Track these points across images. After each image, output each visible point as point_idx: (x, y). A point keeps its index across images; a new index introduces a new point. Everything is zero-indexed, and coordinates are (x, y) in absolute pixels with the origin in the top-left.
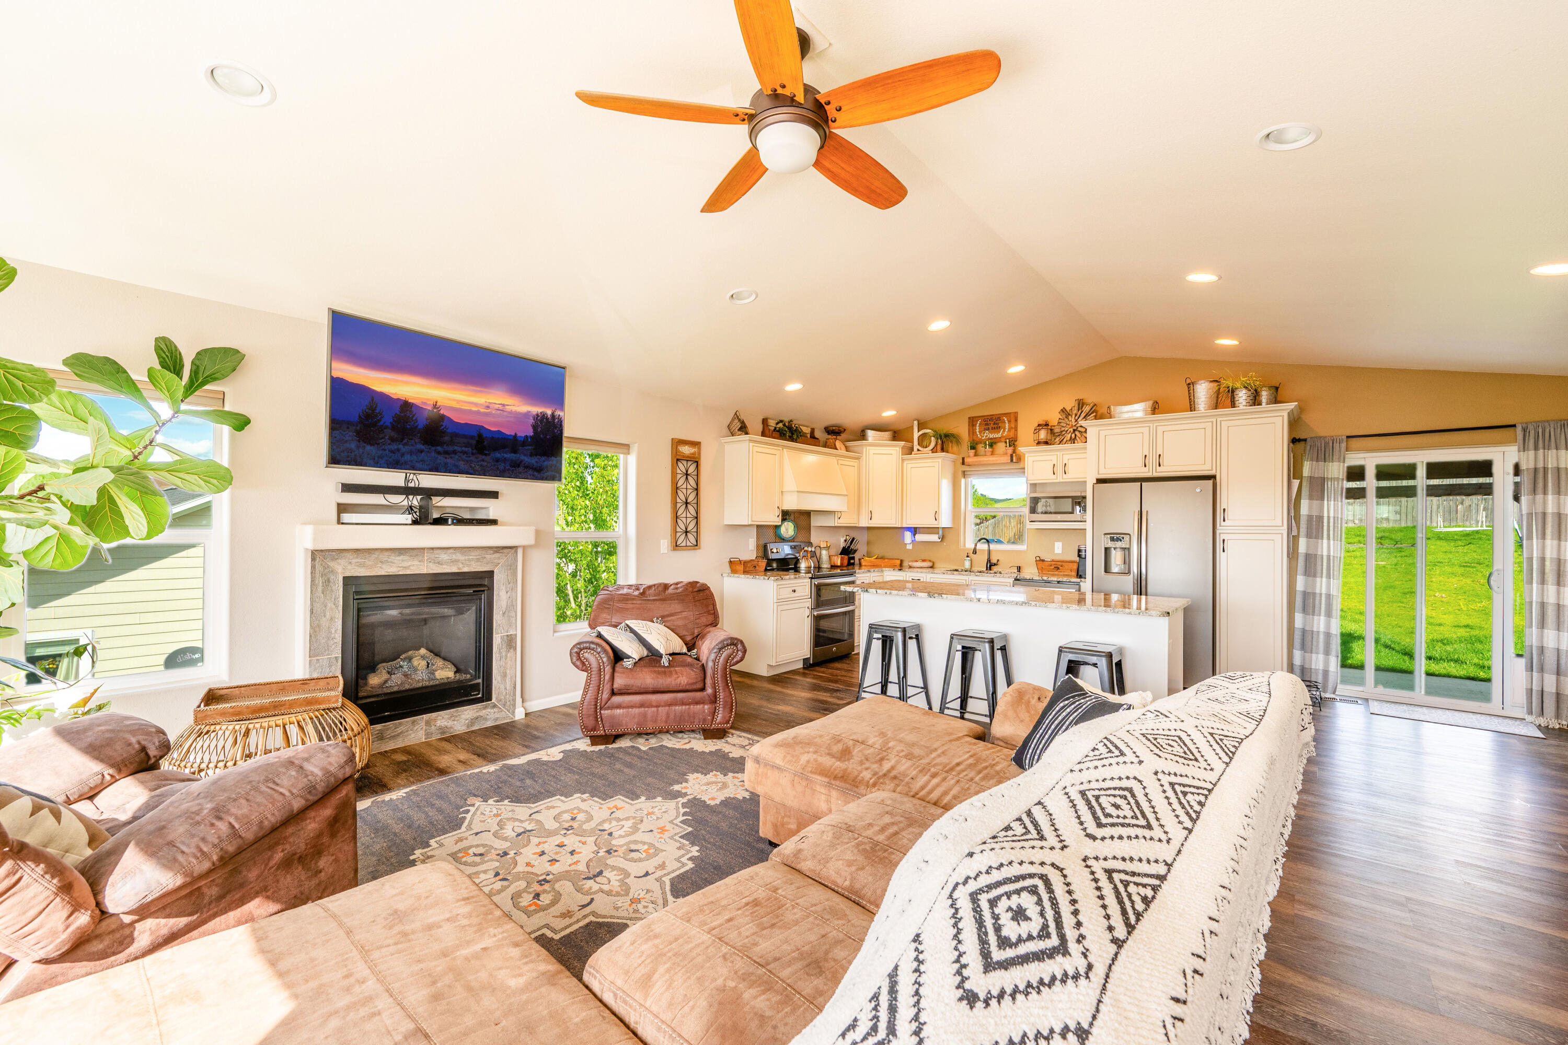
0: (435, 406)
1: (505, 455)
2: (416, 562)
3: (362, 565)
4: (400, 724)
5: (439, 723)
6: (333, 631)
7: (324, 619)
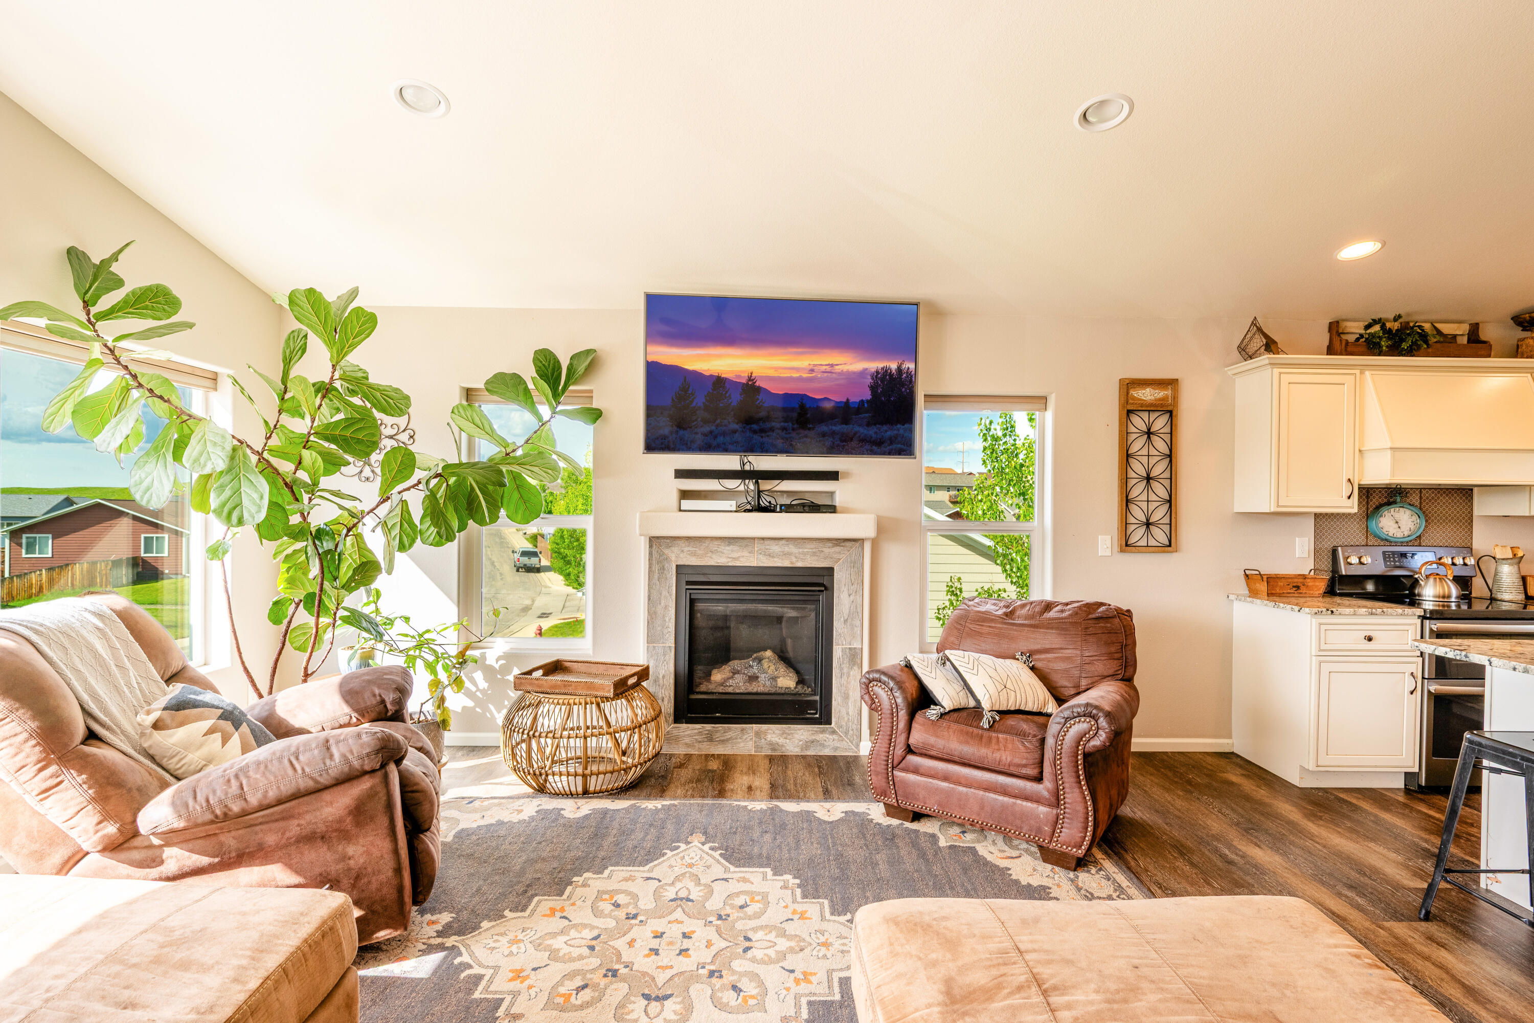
0: (750, 378)
1: (834, 428)
2: (745, 553)
3: (694, 554)
4: (730, 729)
5: (769, 737)
6: (667, 619)
7: (659, 607)
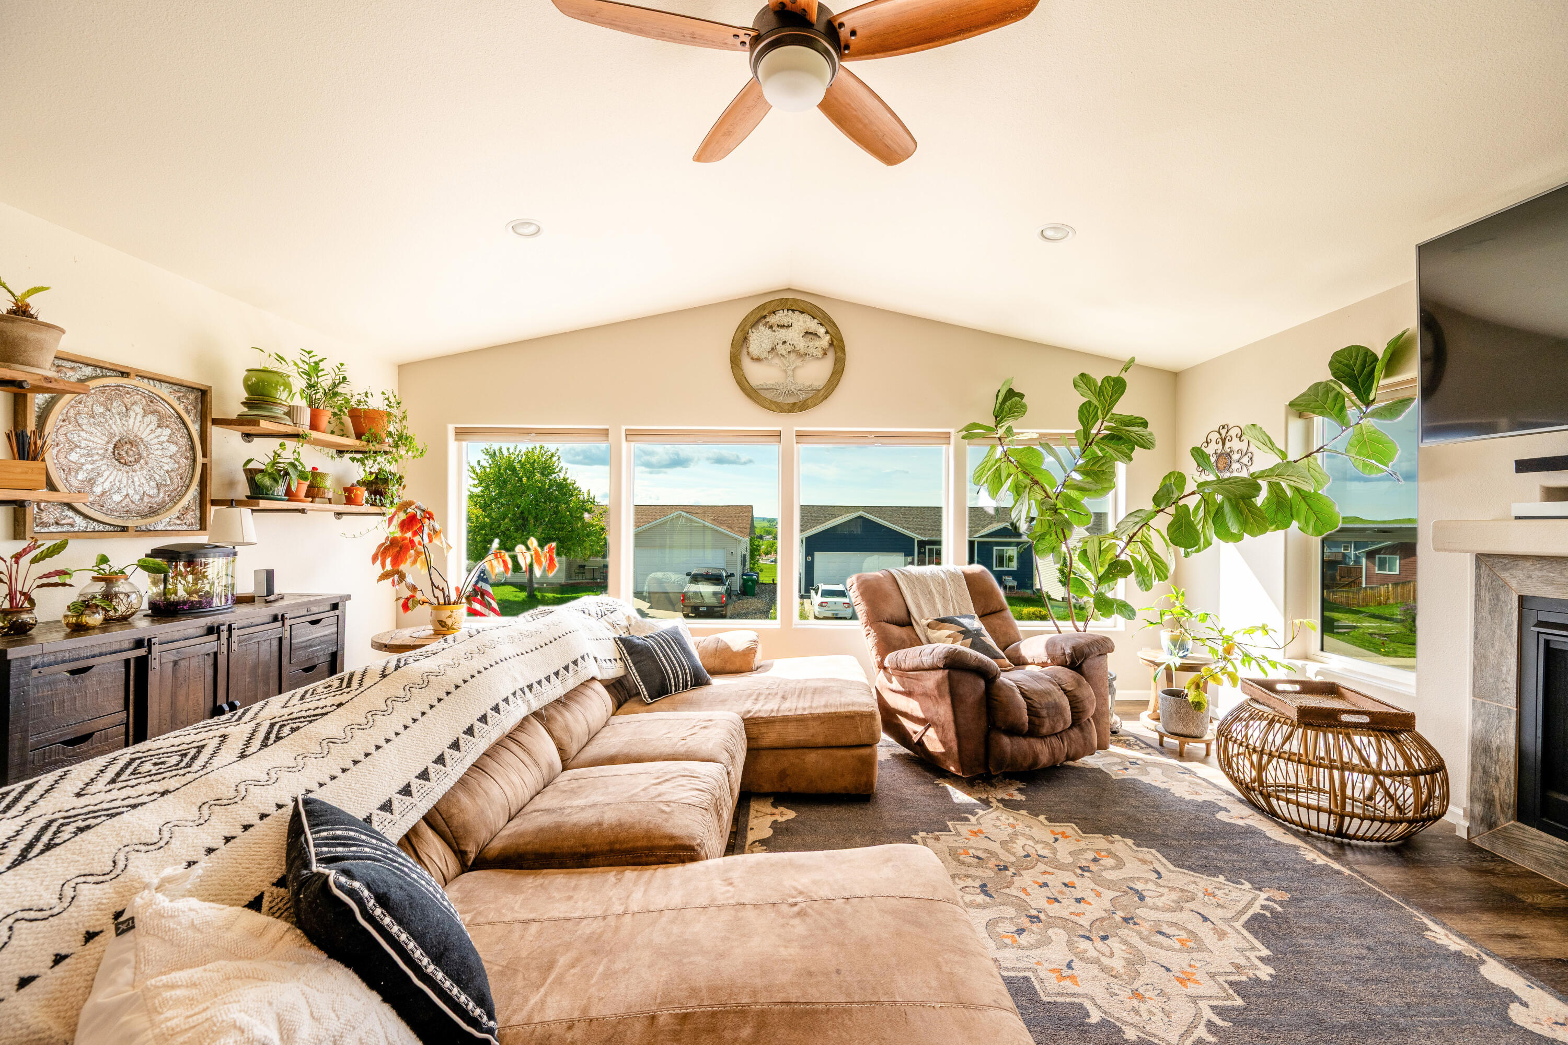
6: (1504, 670)
7: (1491, 650)
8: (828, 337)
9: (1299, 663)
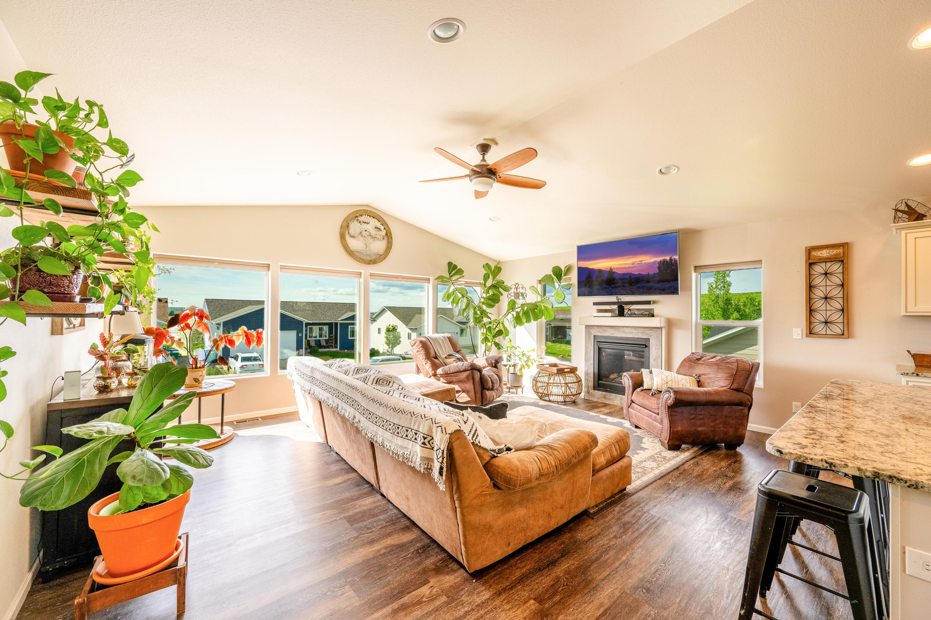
0: (611, 269)
1: (643, 285)
2: (617, 332)
3: (599, 332)
4: (611, 395)
6: (591, 354)
7: (588, 349)
8: (385, 231)
9: (541, 360)
